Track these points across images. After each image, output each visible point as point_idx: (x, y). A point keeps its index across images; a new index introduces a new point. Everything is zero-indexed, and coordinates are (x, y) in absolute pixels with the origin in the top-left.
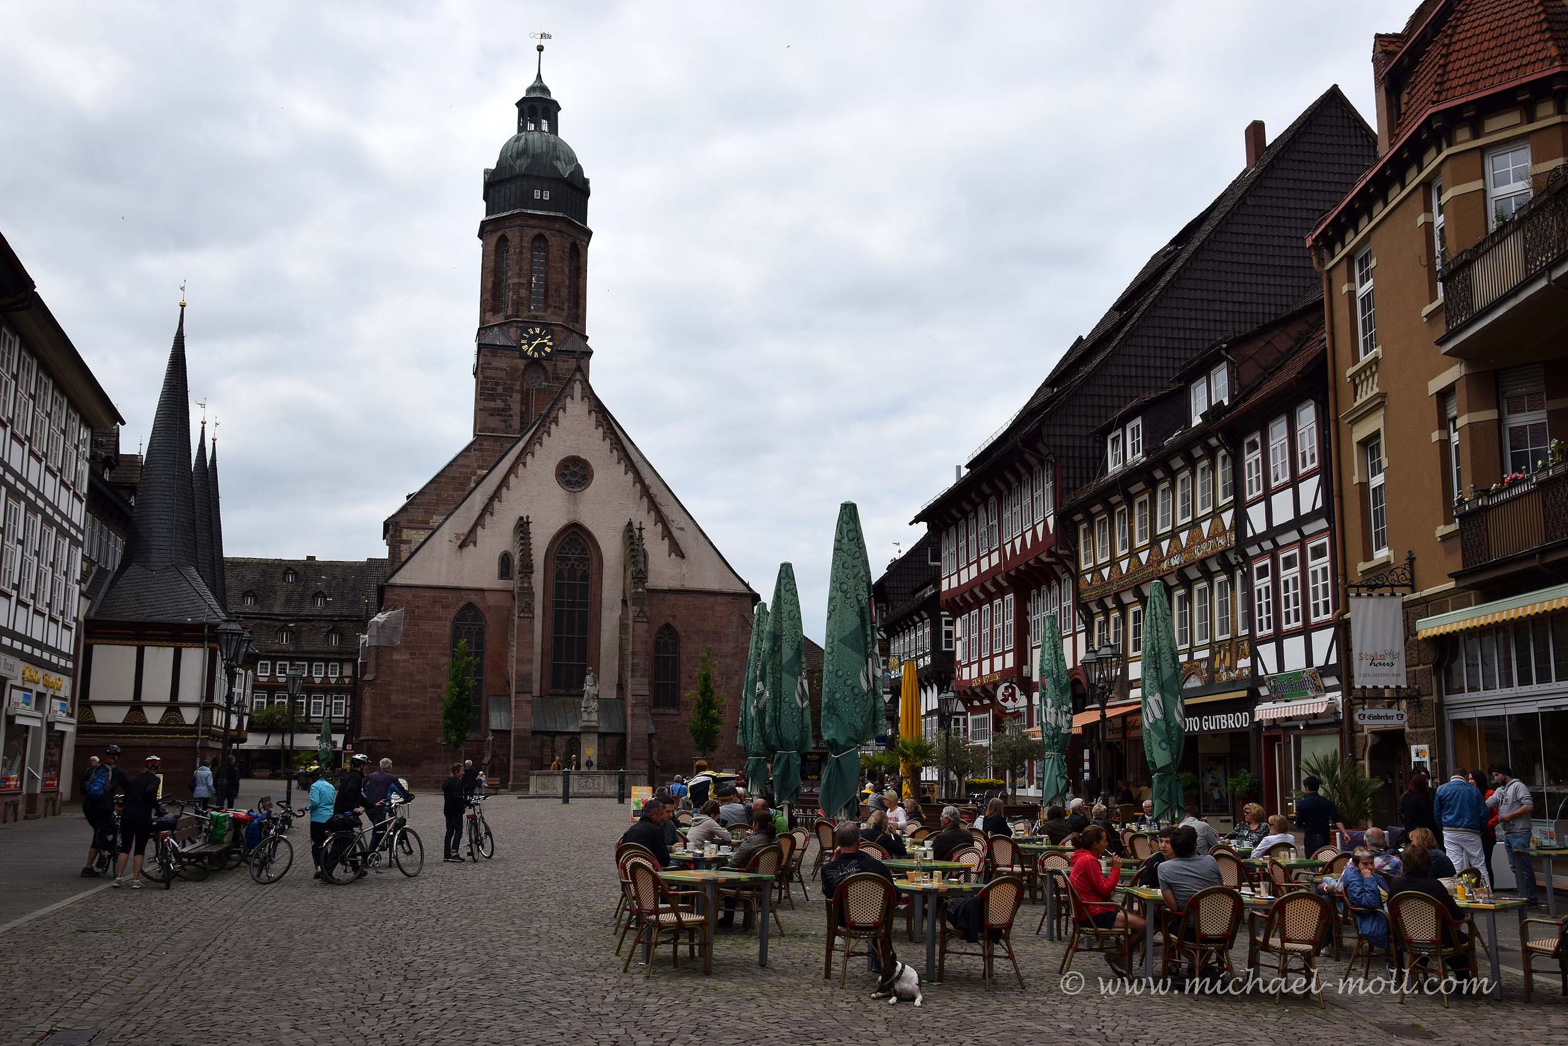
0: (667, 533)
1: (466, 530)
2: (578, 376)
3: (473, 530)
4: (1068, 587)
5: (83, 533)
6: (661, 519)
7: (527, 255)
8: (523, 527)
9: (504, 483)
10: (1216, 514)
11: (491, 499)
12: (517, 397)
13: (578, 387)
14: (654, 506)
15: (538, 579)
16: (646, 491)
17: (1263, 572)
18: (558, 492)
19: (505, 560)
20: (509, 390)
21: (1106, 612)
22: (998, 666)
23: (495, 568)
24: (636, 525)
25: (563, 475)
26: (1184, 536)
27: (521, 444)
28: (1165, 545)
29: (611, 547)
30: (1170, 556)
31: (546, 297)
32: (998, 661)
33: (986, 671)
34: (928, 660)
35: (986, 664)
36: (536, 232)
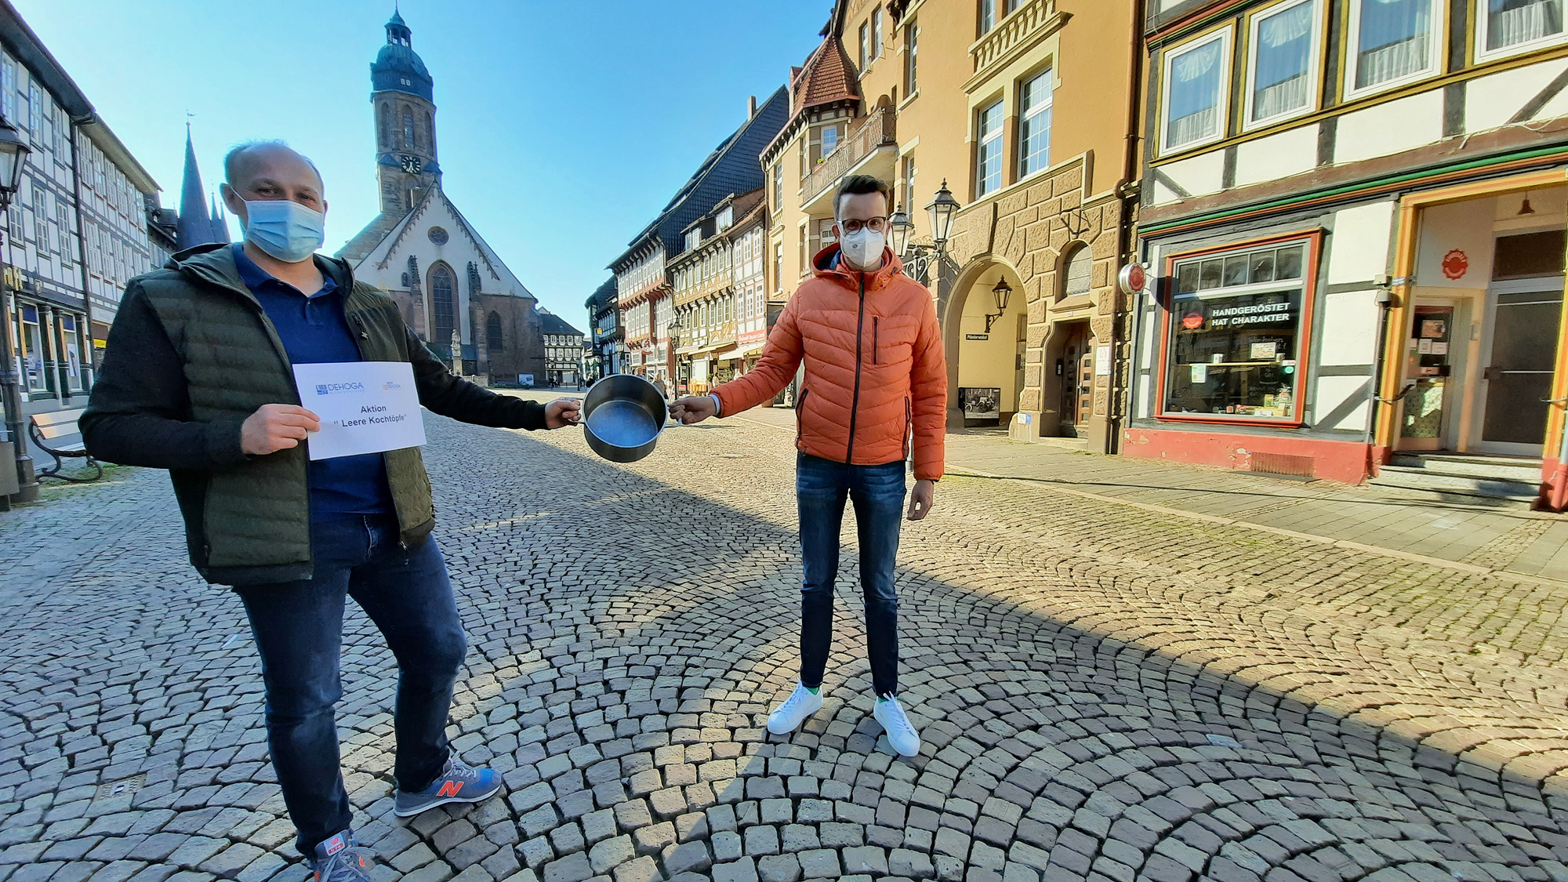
0: (490, 268)
1: (381, 260)
2: (435, 185)
3: (385, 261)
4: (670, 300)
5: (148, 251)
6: (486, 260)
7: (400, 116)
8: (412, 261)
9: (400, 237)
10: (725, 272)
11: (394, 245)
12: (403, 193)
13: (436, 190)
14: (482, 254)
15: (423, 287)
16: (477, 247)
17: (740, 296)
18: (430, 245)
19: (405, 278)
20: (398, 189)
21: (685, 311)
22: (643, 333)
23: (399, 281)
24: (473, 263)
25: (433, 236)
26: (713, 280)
27: (407, 218)
28: (706, 283)
29: (462, 274)
30: (708, 288)
31: (414, 139)
32: (643, 330)
33: (638, 335)
34: (615, 330)
35: (638, 331)
36: (405, 103)
